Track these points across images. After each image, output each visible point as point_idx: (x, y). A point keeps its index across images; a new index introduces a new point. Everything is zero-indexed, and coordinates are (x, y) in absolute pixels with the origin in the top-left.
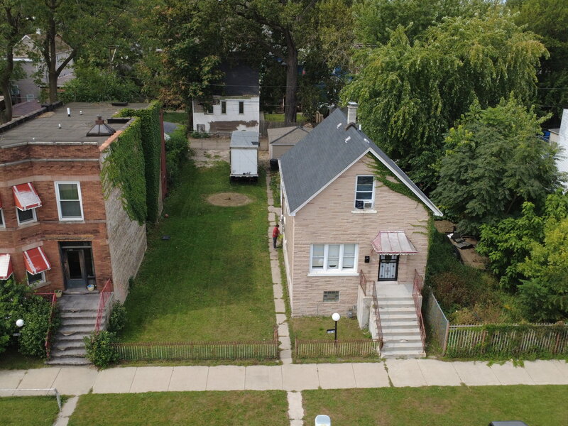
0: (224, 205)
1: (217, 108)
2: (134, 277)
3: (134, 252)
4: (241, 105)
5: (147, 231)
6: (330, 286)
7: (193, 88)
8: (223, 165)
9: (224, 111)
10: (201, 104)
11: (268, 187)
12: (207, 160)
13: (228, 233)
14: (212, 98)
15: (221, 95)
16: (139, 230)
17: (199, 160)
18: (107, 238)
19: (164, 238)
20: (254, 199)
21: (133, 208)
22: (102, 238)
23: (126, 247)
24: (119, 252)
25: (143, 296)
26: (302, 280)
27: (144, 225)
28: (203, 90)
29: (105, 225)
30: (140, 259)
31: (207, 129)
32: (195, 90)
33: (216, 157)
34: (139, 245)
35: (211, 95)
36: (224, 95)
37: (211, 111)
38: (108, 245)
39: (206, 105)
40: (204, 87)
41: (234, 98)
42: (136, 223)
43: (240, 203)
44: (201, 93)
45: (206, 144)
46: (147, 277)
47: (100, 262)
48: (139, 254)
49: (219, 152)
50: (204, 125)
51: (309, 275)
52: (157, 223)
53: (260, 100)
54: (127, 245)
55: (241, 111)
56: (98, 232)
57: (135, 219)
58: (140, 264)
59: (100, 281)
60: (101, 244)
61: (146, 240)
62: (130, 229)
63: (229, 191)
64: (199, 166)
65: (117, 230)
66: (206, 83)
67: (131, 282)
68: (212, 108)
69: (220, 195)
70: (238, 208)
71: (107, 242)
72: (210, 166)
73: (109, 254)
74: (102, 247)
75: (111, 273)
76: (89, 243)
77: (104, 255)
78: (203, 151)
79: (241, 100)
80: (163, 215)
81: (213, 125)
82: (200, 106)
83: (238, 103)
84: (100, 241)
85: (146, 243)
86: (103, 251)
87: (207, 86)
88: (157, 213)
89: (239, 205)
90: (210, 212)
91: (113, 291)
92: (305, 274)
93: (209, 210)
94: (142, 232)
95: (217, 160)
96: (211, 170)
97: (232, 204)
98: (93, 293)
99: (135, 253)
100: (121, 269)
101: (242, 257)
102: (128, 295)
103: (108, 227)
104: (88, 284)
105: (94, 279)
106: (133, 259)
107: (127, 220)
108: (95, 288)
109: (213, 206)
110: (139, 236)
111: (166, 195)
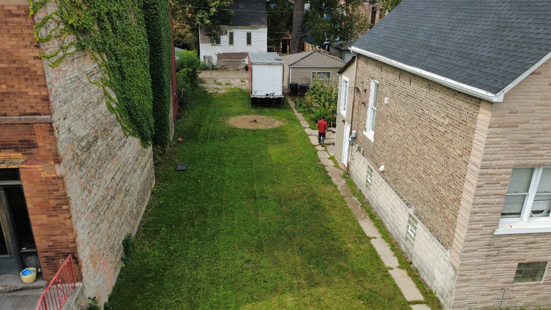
0: (250, 128)
1: (224, 39)
2: (134, 234)
3: (132, 189)
4: (249, 35)
5: (155, 159)
6: (533, 252)
7: (200, 16)
8: (237, 91)
9: (231, 42)
10: (208, 35)
11: (295, 110)
12: (219, 87)
13: (267, 161)
14: (219, 28)
15: (229, 25)
16: (141, 154)
17: (210, 87)
18: (58, 161)
19: (180, 168)
20: (284, 121)
21: (130, 114)
22: (45, 160)
23: (114, 183)
24: (98, 192)
25: (149, 271)
26: (481, 243)
27: (150, 149)
28: (210, 18)
29: (51, 129)
30: (144, 200)
31: (215, 60)
32: (202, 18)
33: (228, 84)
34: (142, 178)
35: (218, 24)
36: (232, 25)
37: (218, 42)
38: (62, 178)
39: (214, 35)
40: (212, 14)
41: (241, 29)
42: (135, 142)
43: (269, 125)
44: (208, 22)
45: (215, 74)
46: (157, 232)
47: (44, 219)
48: (143, 191)
49: (229, 81)
50: (211, 57)
51: (498, 232)
52: (168, 149)
53: (268, 30)
54: (117, 178)
55: (249, 42)
56: (33, 145)
57: (134, 135)
58: (144, 209)
59: (50, 260)
60: (44, 175)
61: (153, 171)
62: (123, 150)
63: (252, 114)
64: (211, 92)
65: (90, 145)
66: (214, 10)
67: (127, 244)
68: (219, 39)
69: (242, 117)
70: (269, 131)
71: (60, 170)
72: (223, 91)
73: (65, 200)
74: (46, 181)
75: (74, 242)
76: (14, 174)
77: (53, 203)
78: (213, 80)
79: (249, 31)
80: (175, 139)
81: (220, 56)
82: (208, 36)
83: (246, 34)
84: (38, 167)
85: (153, 175)
86: (51, 192)
87: (215, 13)
88: (168, 134)
89: (269, 127)
90: (235, 135)
91: (80, 279)
92: (489, 230)
93: (233, 133)
94: (146, 157)
95: (229, 87)
96: (225, 95)
97: (261, 127)
98: (33, 288)
99: (135, 192)
100: (104, 226)
101: (300, 193)
102: (122, 270)
103: (62, 136)
104: (23, 266)
105: (35, 254)
106: (131, 202)
107: (117, 131)
108: (39, 275)
109: (238, 129)
110: (142, 164)
111: (177, 118)
